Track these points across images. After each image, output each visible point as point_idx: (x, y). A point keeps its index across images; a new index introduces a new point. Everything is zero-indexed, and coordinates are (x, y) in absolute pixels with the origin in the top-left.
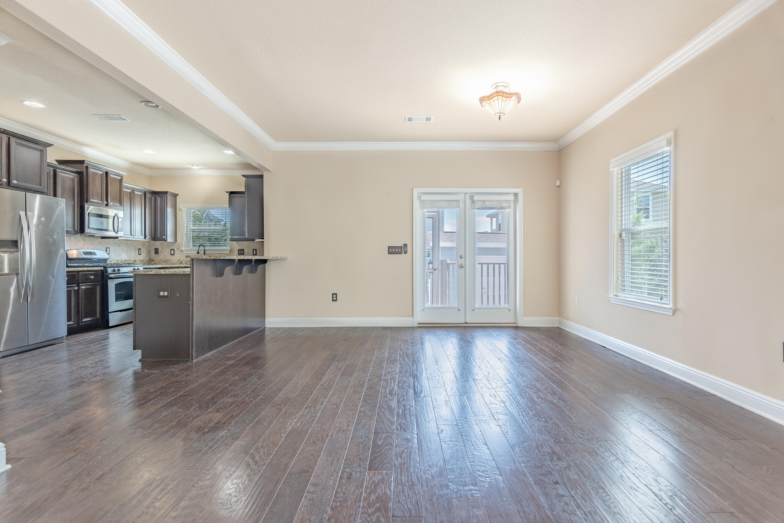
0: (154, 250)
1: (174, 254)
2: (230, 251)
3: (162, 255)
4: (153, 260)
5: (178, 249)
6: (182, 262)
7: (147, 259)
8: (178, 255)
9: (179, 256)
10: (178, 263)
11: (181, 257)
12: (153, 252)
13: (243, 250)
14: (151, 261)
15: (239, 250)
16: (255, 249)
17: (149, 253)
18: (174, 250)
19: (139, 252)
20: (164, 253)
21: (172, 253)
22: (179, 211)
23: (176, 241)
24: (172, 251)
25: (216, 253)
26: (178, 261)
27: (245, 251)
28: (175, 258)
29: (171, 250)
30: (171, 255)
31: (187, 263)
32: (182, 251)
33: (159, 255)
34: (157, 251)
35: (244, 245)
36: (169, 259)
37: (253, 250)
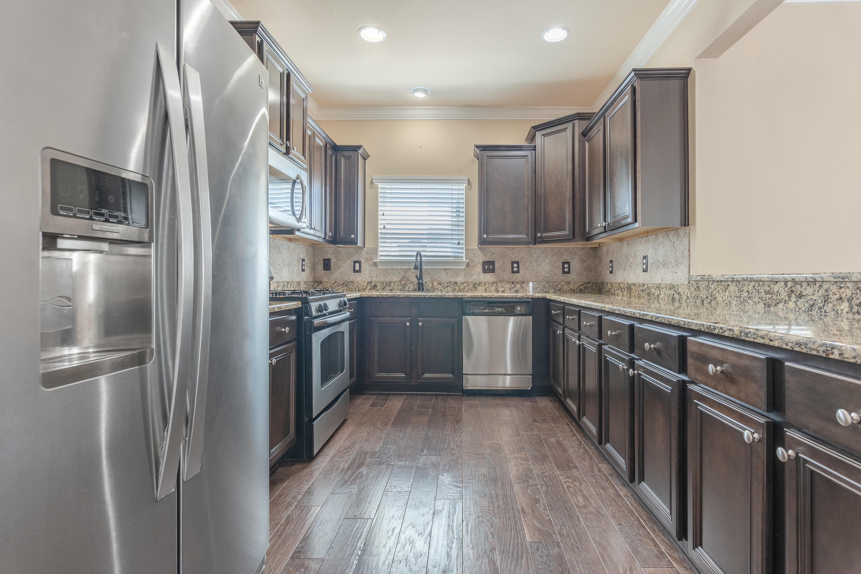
0: (322, 262)
1: (359, 271)
2: (468, 265)
3: (338, 272)
4: (321, 283)
5: (367, 260)
6: (375, 286)
7: (310, 280)
8: (367, 272)
9: (370, 273)
10: (368, 288)
11: (373, 276)
12: (320, 266)
13: (492, 263)
14: (316, 284)
15: (484, 263)
16: (516, 260)
17: (314, 268)
18: (359, 262)
19: (303, 265)
20: (342, 269)
21: (357, 268)
22: (370, 188)
23: (364, 247)
24: (357, 265)
25: (440, 268)
26: (368, 284)
27: (497, 265)
28: (362, 278)
29: (355, 262)
30: (355, 271)
31: (385, 287)
32: (375, 264)
33: (332, 273)
34: (327, 265)
35: (494, 254)
36: (351, 280)
37: (513, 263)
